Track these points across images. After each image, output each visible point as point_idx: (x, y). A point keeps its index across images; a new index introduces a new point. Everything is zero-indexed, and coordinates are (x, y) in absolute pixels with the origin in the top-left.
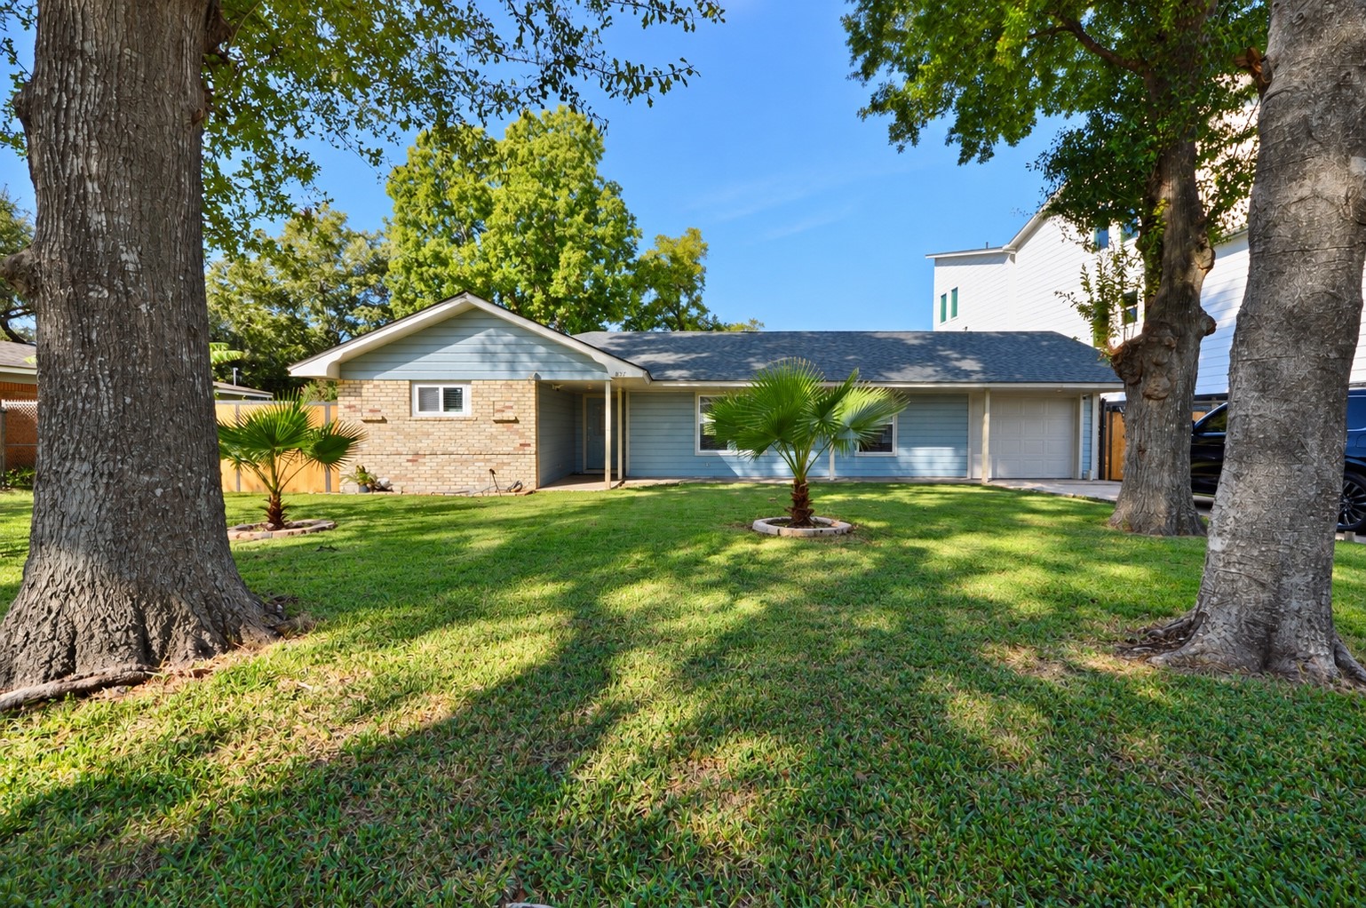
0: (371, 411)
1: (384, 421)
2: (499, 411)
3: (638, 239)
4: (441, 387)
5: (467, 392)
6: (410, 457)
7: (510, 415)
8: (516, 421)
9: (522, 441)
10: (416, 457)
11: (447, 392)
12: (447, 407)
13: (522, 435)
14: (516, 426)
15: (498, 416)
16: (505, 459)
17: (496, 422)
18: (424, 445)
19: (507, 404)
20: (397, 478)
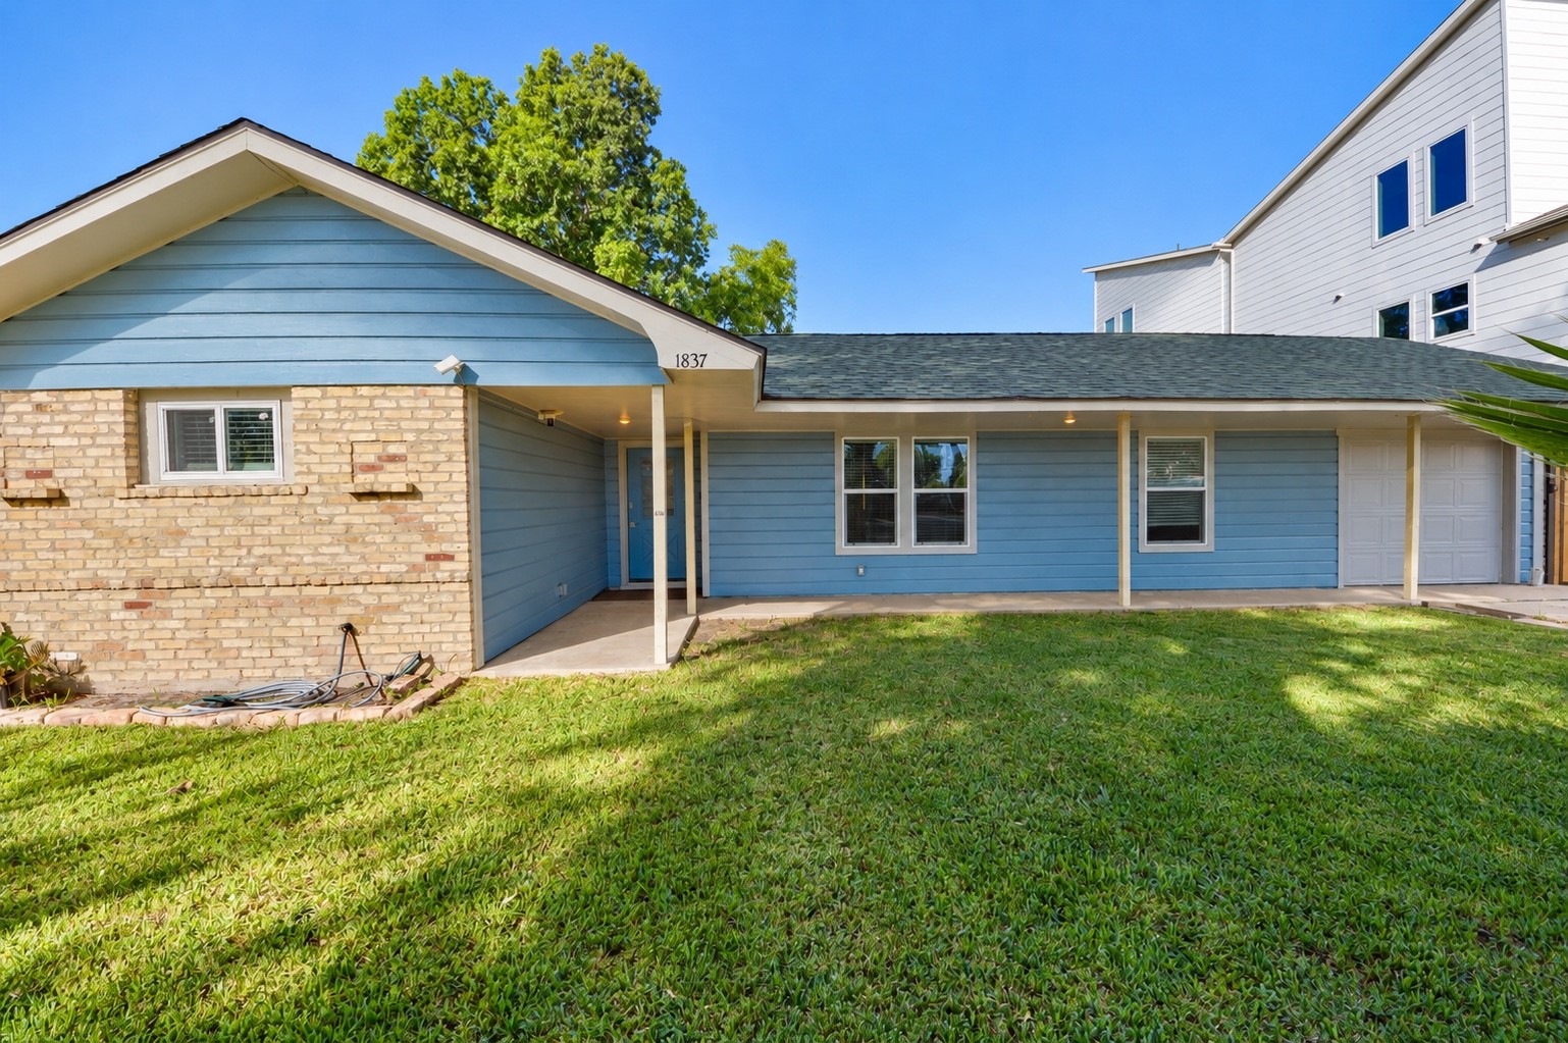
0: (29, 475)
1: (57, 499)
2: (370, 468)
3: (709, 240)
4: (219, 408)
5: (285, 422)
6: (132, 596)
7: (394, 479)
8: (412, 493)
9: (434, 549)
10: (144, 598)
11: (236, 419)
12: (237, 460)
13: (428, 532)
14: (412, 506)
15: (365, 481)
16: (391, 595)
17: (359, 496)
18: (167, 561)
19: (393, 449)
20: (105, 649)
